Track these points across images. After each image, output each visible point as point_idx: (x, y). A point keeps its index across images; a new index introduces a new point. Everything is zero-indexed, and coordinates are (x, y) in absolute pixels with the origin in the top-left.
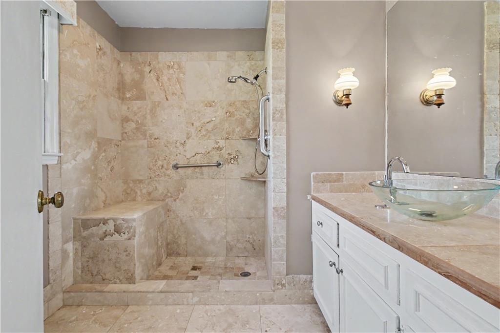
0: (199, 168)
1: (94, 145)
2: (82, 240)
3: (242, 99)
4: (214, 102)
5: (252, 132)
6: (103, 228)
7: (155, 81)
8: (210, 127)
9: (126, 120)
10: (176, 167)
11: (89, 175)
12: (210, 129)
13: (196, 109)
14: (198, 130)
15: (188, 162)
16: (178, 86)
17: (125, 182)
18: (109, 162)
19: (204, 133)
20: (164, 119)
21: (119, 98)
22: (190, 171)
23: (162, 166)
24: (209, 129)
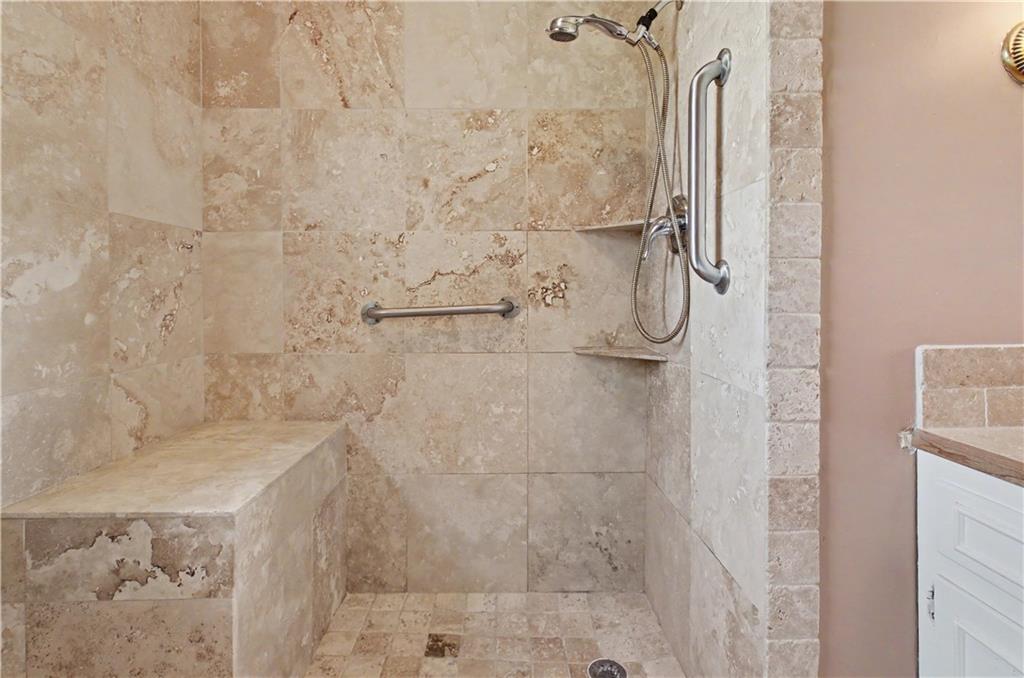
0: (445, 317)
1: (93, 241)
2: (29, 597)
3: (582, 105)
4: (491, 114)
5: (608, 208)
6: (112, 553)
7: (307, 44)
8: (479, 191)
9: (216, 167)
10: (373, 316)
11: (73, 347)
12: (480, 198)
13: (436, 136)
14: (444, 202)
15: (411, 302)
16: (381, 62)
17: (215, 362)
18: (157, 300)
19: (462, 210)
20: (337, 167)
21: (196, 98)
22: (416, 327)
23: (331, 312)
24: (476, 200)
